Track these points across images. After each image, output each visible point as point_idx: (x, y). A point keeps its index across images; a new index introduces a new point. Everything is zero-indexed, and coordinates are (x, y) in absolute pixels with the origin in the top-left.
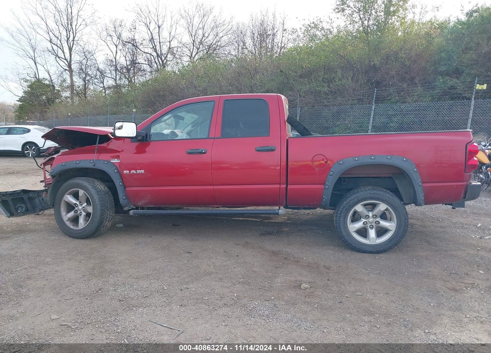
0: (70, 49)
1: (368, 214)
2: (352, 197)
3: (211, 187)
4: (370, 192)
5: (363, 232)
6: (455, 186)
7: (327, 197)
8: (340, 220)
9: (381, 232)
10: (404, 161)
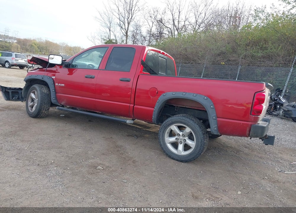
0: (129, 24)
1: (179, 133)
2: (169, 120)
3: (94, 99)
4: (180, 118)
5: (175, 145)
6: (241, 124)
7: (154, 117)
8: (160, 134)
9: (187, 147)
10: (204, 99)
